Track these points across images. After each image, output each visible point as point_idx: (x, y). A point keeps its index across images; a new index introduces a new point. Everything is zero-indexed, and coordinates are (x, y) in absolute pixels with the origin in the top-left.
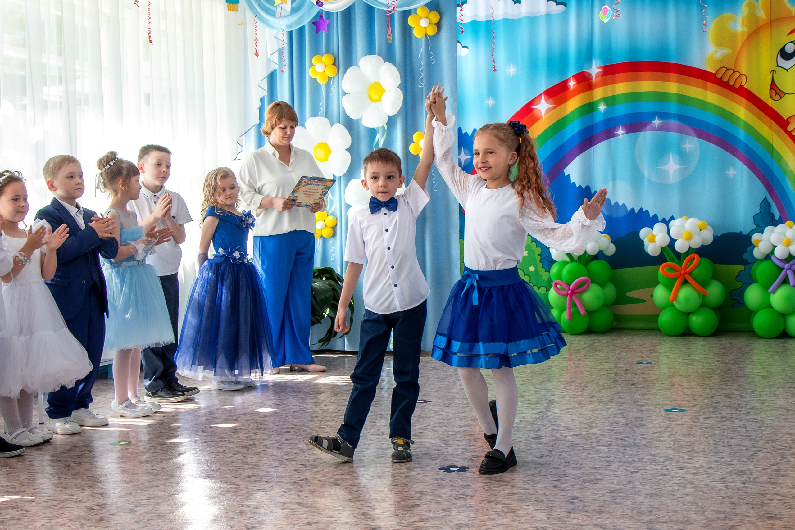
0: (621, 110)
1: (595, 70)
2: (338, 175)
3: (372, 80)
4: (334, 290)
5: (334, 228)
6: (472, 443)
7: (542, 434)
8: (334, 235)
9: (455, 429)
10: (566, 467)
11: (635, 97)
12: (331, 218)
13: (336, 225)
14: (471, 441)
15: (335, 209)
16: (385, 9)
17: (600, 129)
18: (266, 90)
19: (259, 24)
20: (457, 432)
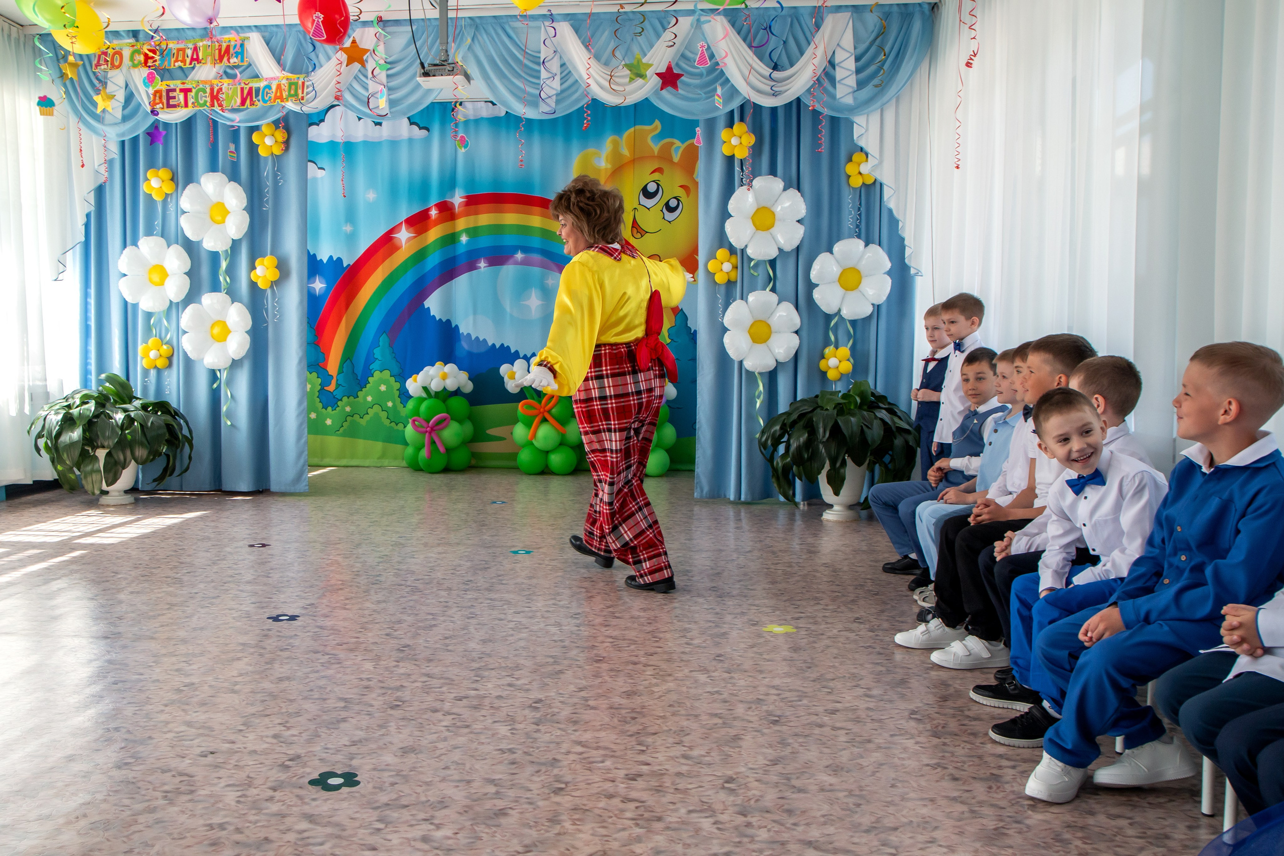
0: (485, 242)
1: (457, 199)
2: (175, 301)
3: (215, 199)
4: (169, 427)
5: (170, 359)
6: (307, 590)
7: (382, 579)
8: (170, 365)
9: (291, 575)
10: (402, 613)
11: (498, 229)
12: (165, 347)
13: (173, 355)
14: (306, 587)
15: (171, 339)
16: (228, 123)
17: (462, 261)
18: (93, 203)
19: (84, 130)
20: (293, 578)
